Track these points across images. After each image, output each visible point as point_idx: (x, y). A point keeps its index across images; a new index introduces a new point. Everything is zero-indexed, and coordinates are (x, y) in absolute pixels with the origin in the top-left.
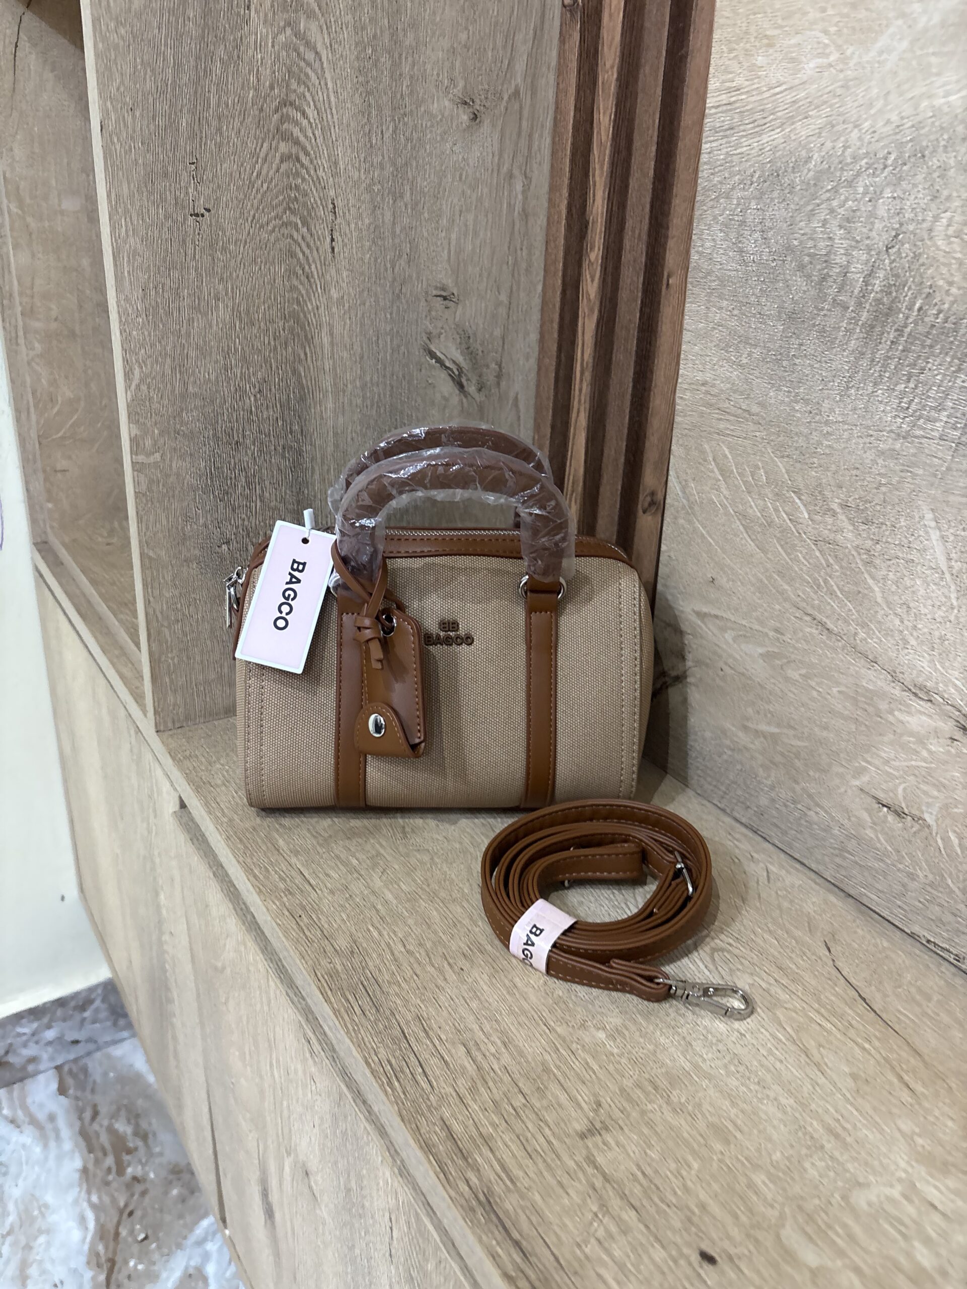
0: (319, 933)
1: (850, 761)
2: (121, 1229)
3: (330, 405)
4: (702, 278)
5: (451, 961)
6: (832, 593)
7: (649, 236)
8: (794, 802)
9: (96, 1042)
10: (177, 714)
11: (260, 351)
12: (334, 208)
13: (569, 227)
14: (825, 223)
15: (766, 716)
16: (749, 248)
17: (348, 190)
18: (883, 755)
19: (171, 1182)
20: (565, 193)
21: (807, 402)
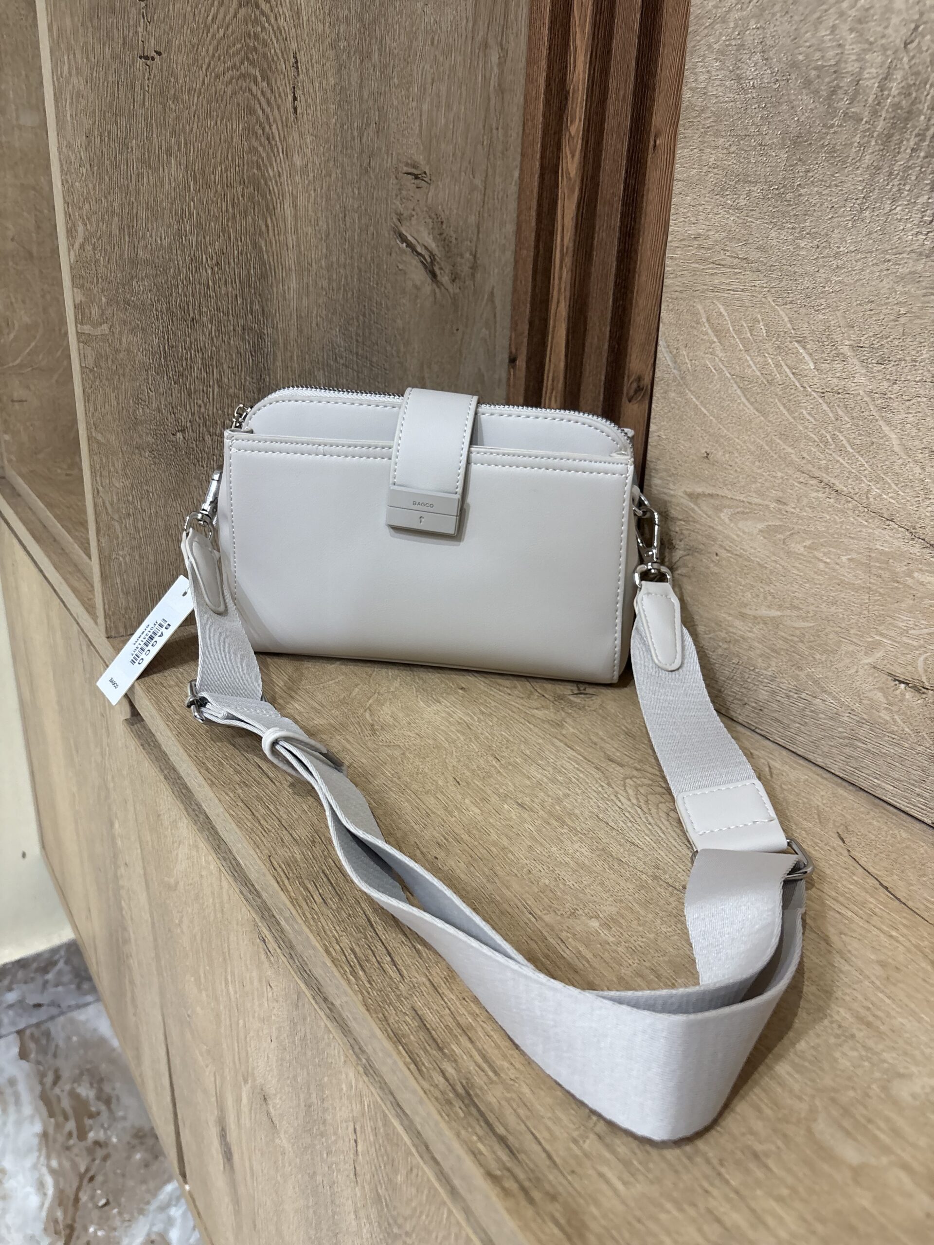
0: (276, 823)
1: (862, 636)
2: (81, 1194)
3: (294, 285)
4: (695, 117)
5: (424, 850)
6: (841, 449)
7: (635, 95)
8: (798, 691)
9: (59, 1006)
10: (130, 618)
11: (217, 218)
12: (297, 62)
13: (547, 103)
14: (834, 28)
15: (765, 598)
16: (748, 73)
17: (311, 45)
18: (901, 624)
19: (134, 1147)
20: (544, 64)
21: (813, 236)
